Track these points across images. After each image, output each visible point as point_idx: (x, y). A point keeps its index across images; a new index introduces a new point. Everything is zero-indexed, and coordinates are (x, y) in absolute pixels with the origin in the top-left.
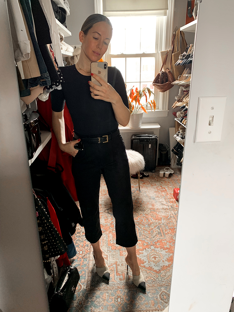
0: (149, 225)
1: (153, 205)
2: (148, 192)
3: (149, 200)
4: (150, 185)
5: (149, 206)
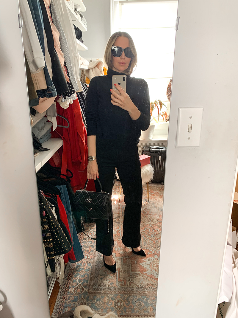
0: (155, 235)
1: (160, 216)
2: (156, 204)
3: (156, 211)
4: (159, 197)
5: (156, 217)
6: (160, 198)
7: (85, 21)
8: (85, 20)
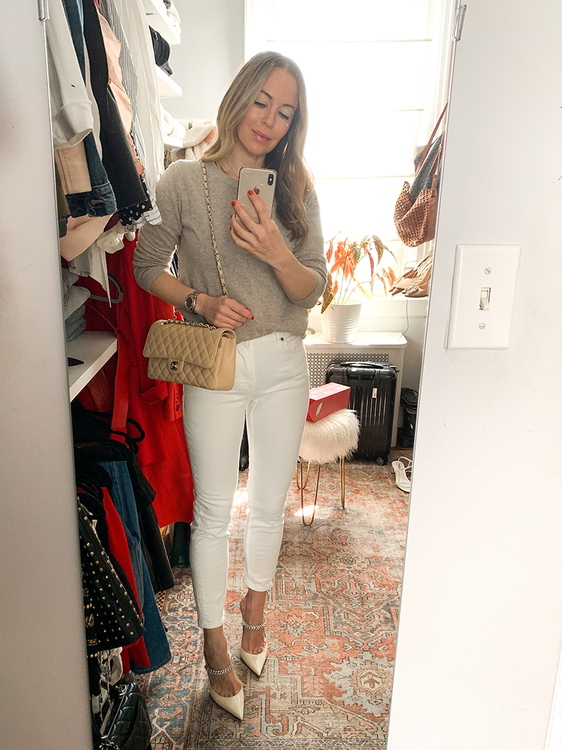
0: (363, 600)
1: (376, 549)
2: (365, 516)
3: (366, 535)
4: (371, 496)
5: (366, 550)
6: (375, 500)
7: (176, 16)
8: (177, 13)
